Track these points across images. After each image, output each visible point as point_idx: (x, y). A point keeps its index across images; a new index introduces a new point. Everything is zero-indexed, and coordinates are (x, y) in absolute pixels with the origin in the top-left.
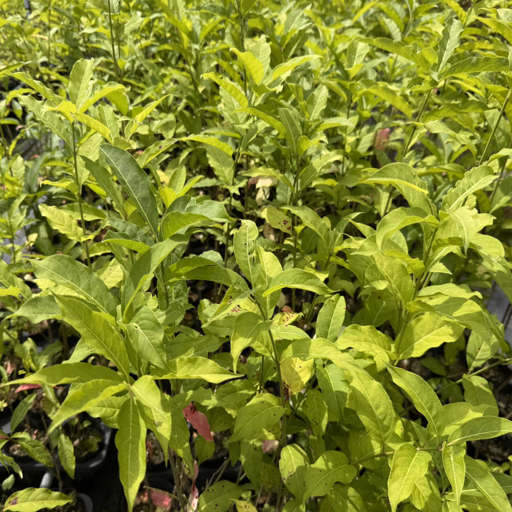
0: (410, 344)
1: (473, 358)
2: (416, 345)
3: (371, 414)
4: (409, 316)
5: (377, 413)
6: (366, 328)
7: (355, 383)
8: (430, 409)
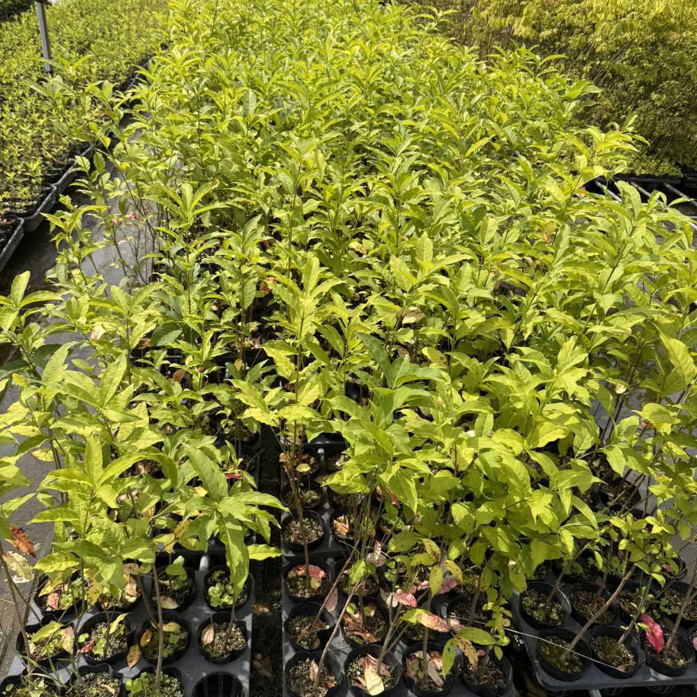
0: (536, 439)
1: (578, 449)
2: (540, 440)
3: (516, 478)
4: (537, 423)
5: (519, 477)
6: (508, 431)
7: (504, 462)
8: (552, 472)
